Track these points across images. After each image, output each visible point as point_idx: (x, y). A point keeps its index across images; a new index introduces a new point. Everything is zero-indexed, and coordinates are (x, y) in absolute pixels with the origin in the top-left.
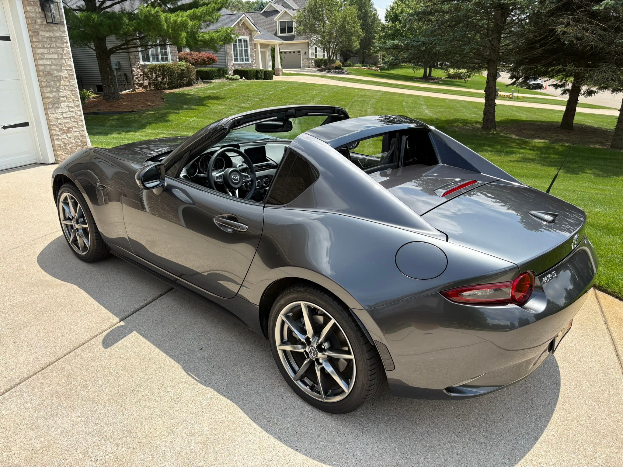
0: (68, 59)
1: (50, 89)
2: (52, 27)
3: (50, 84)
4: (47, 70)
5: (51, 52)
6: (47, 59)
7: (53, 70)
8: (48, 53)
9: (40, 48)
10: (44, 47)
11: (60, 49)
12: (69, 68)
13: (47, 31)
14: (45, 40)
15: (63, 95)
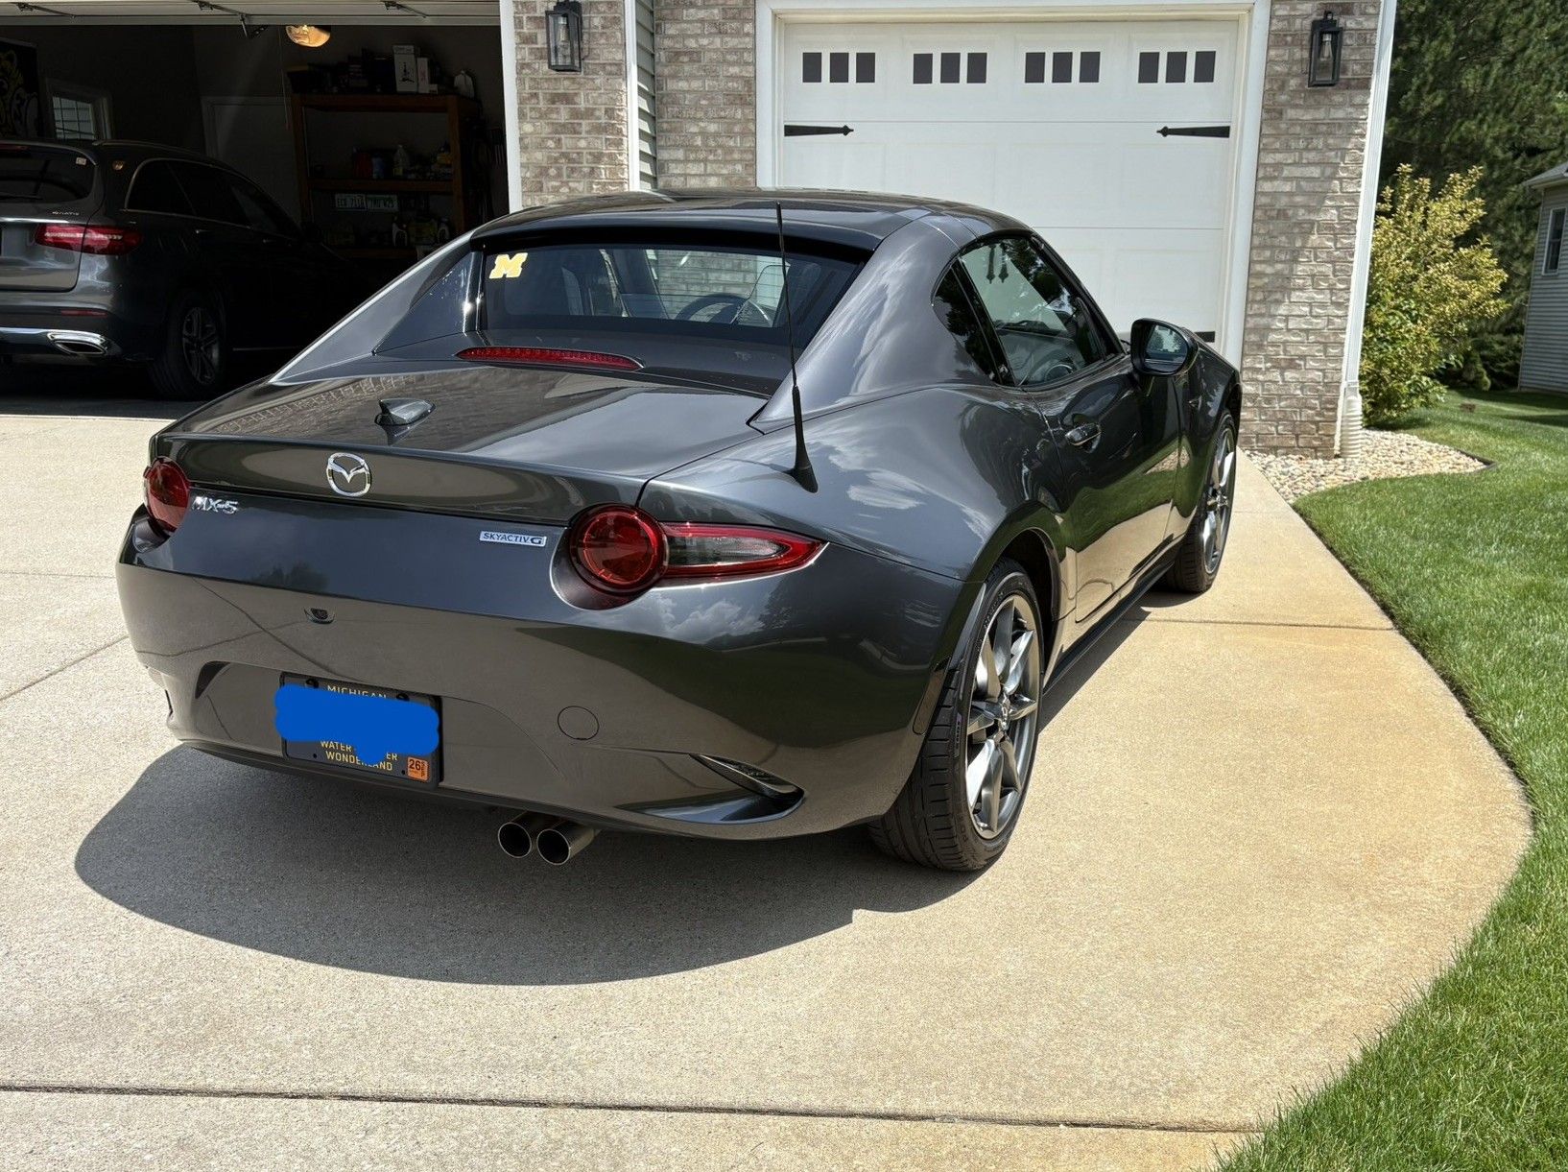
0: (1352, 179)
1: (1273, 253)
2: (1326, 96)
3: (1276, 242)
4: (1277, 207)
5: (1304, 161)
6: (1287, 179)
7: (1295, 206)
8: (1294, 164)
9: (1277, 151)
10: (1288, 149)
11: (1333, 153)
12: (1346, 203)
13: (1307, 108)
14: (1298, 129)
15: (1304, 271)
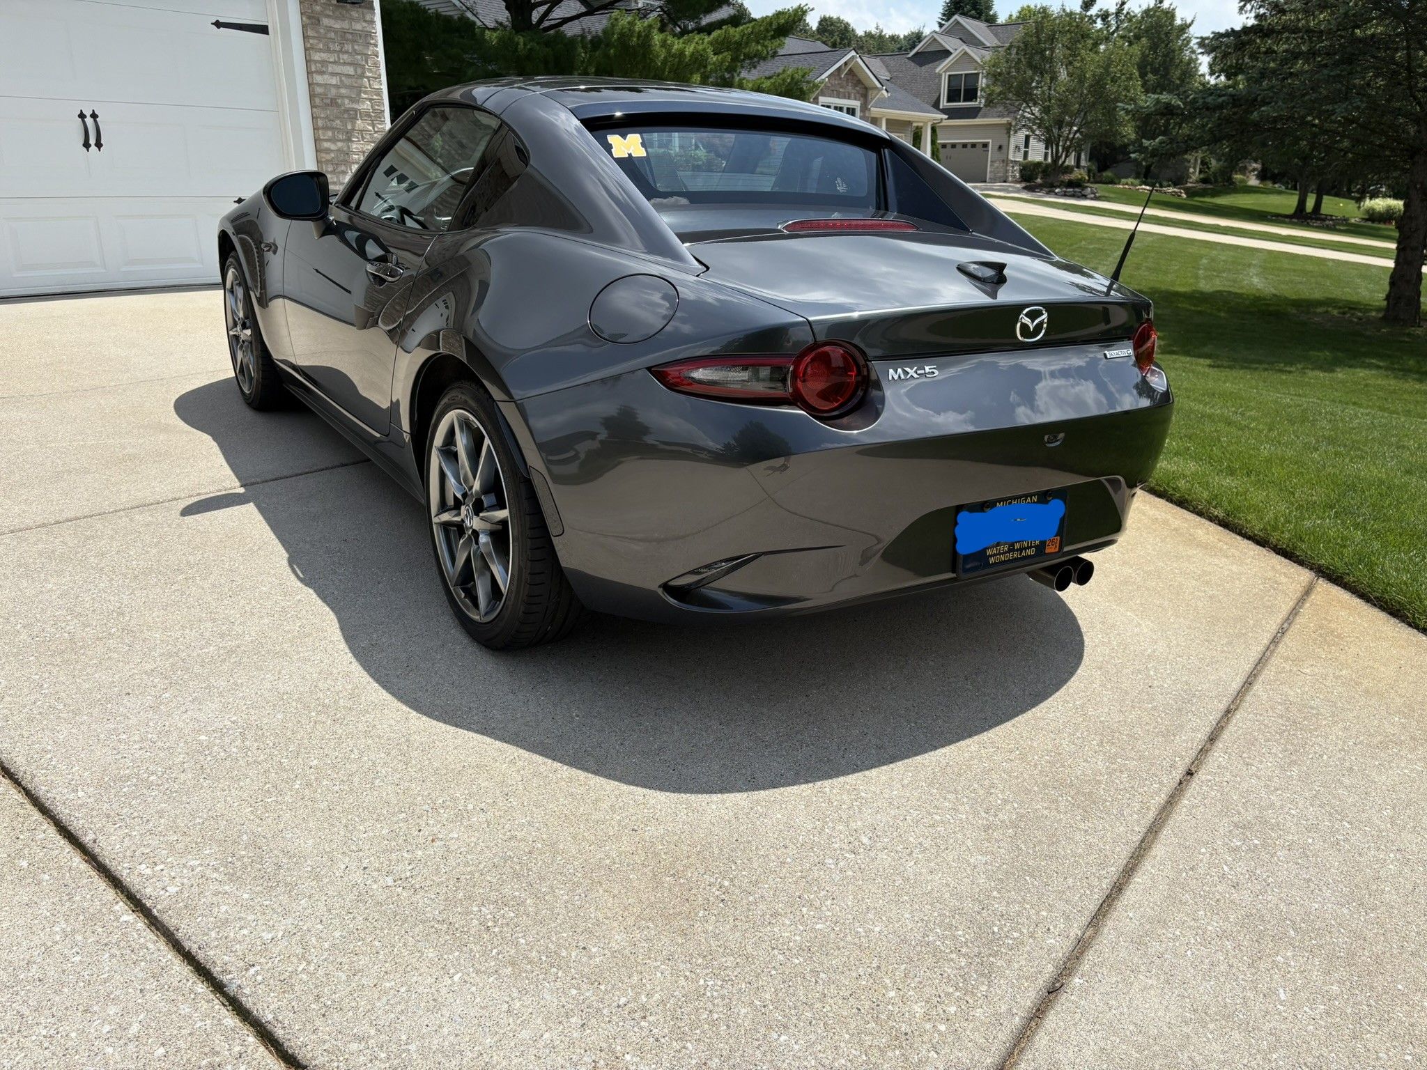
0: (376, 78)
1: (333, 133)
2: (347, 11)
3: (334, 124)
4: (329, 96)
5: (341, 61)
6: (333, 74)
7: (342, 97)
8: (335, 62)
9: (320, 50)
10: (328, 50)
11: (359, 57)
12: (375, 97)
13: (336, 18)
14: (332, 35)
15: (357, 148)
